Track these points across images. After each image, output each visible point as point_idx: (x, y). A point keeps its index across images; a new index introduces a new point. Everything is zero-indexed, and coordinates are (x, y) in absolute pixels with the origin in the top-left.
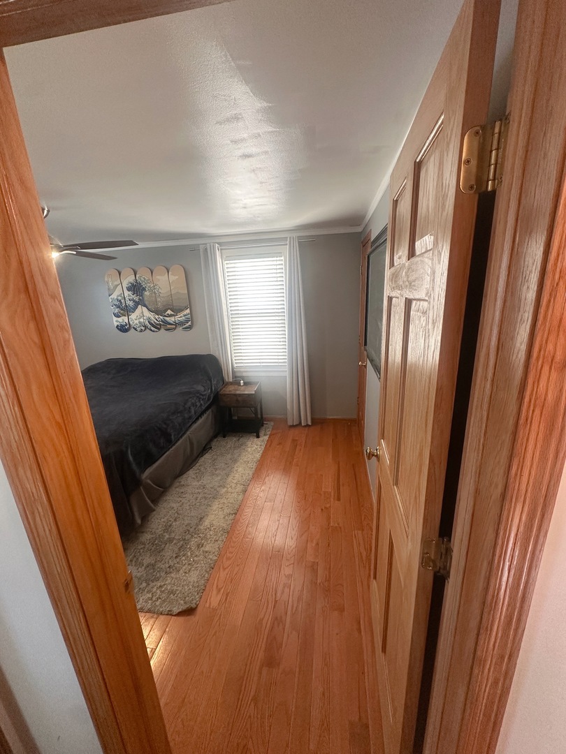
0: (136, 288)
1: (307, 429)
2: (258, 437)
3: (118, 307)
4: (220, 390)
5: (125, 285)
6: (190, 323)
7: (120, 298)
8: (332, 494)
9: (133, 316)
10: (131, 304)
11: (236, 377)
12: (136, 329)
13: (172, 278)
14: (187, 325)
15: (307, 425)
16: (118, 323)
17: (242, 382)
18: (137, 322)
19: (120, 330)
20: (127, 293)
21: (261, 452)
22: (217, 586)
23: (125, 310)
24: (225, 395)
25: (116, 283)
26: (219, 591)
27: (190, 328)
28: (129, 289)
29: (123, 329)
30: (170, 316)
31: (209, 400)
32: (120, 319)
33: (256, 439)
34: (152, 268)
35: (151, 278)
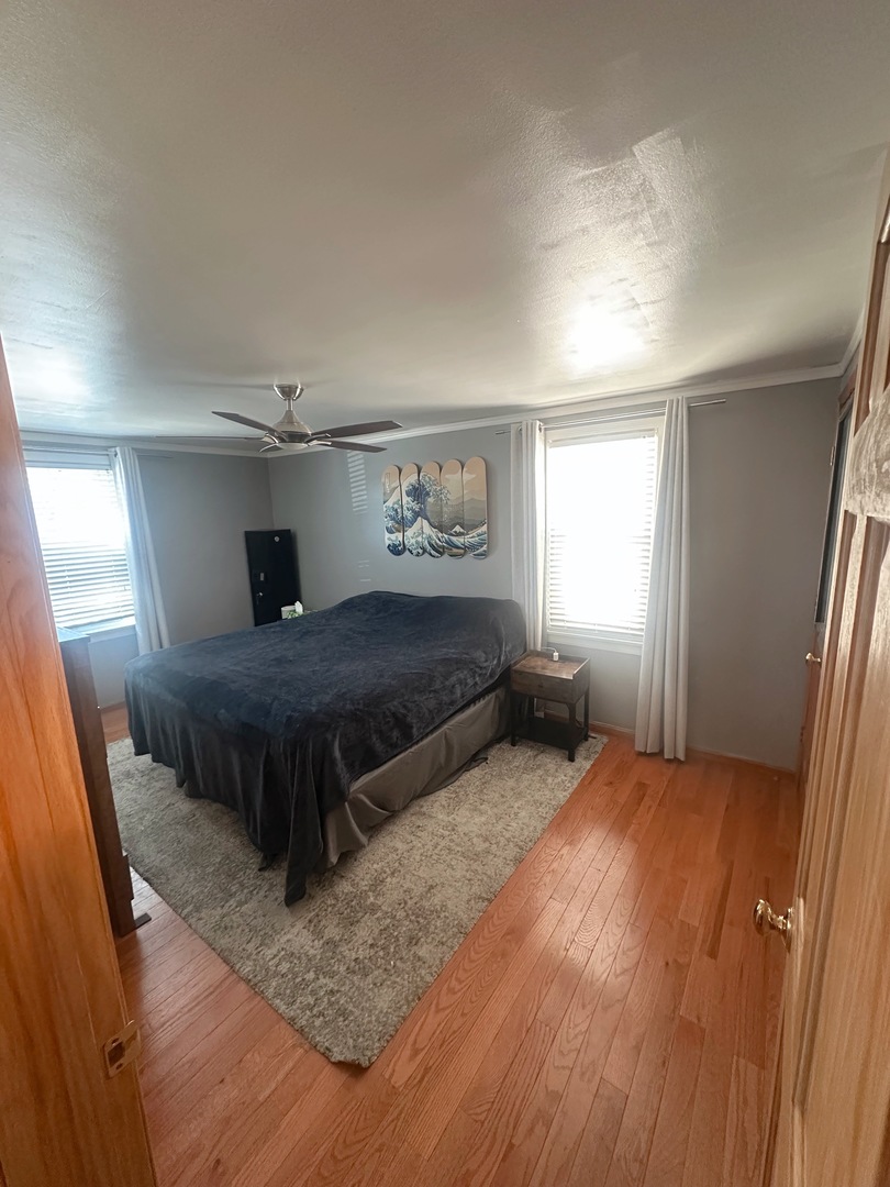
0: (418, 493)
1: (673, 767)
2: (572, 759)
3: (393, 519)
4: (515, 664)
5: (404, 488)
6: (485, 548)
7: (396, 506)
8: (700, 936)
9: (410, 533)
10: (409, 514)
11: (549, 644)
12: (411, 552)
13: (467, 477)
14: (481, 550)
15: (675, 760)
16: (390, 542)
17: (556, 654)
18: (413, 541)
19: (391, 551)
20: (406, 499)
21: (571, 790)
22: (415, 1042)
23: (401, 524)
24: (520, 673)
25: (394, 485)
26: (416, 1052)
27: (484, 554)
28: (408, 494)
29: (396, 550)
30: (458, 534)
31: (491, 676)
32: (393, 537)
33: (567, 763)
34: (441, 463)
35: (438, 477)
